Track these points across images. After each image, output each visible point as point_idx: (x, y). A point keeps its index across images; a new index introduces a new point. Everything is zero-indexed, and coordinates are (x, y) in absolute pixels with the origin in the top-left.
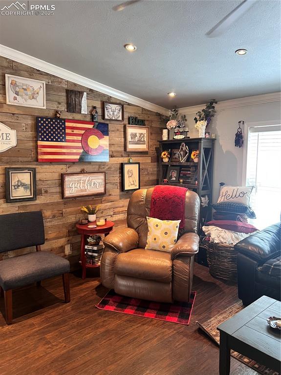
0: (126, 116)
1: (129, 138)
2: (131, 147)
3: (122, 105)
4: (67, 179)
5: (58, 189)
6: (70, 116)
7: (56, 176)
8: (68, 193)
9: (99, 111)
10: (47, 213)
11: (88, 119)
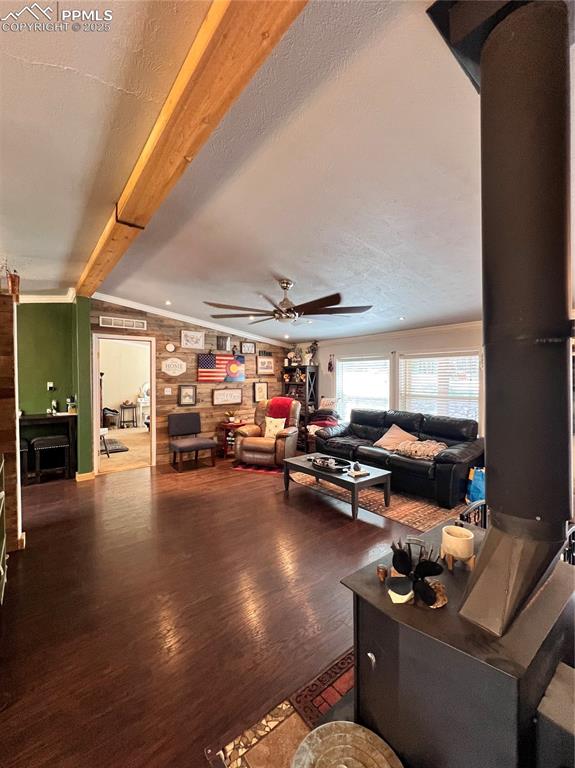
0: (258, 350)
1: (259, 365)
2: (260, 371)
3: (254, 343)
4: (216, 393)
5: (210, 400)
6: (218, 352)
7: (209, 391)
8: (216, 403)
9: (239, 348)
10: (203, 415)
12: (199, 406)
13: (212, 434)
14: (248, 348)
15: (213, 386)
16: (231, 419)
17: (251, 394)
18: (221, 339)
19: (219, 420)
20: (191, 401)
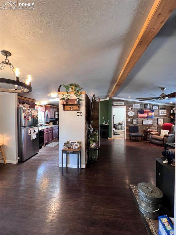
0: (159, 108)
1: (160, 113)
2: (160, 114)
3: (158, 105)
4: (144, 121)
5: (142, 123)
6: (145, 109)
7: (141, 120)
9: (152, 107)
10: (139, 127)
11: (149, 109)
12: (138, 124)
13: (142, 133)
14: (155, 107)
15: (143, 119)
16: (149, 129)
17: (157, 122)
18: (146, 105)
19: (144, 129)
20: (136, 123)
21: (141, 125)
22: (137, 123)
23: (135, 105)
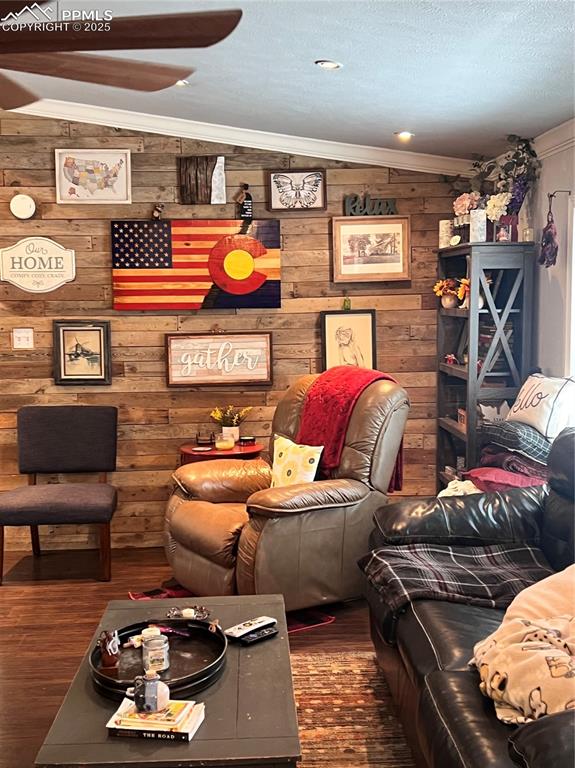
0: (335, 195)
1: (343, 249)
4: (175, 345)
5: (156, 366)
6: (186, 212)
7: (154, 339)
11: (231, 212)
12: (120, 386)
15: (167, 323)
20: (94, 371)
21: (155, 385)
22: (113, 370)
23: (70, 165)
